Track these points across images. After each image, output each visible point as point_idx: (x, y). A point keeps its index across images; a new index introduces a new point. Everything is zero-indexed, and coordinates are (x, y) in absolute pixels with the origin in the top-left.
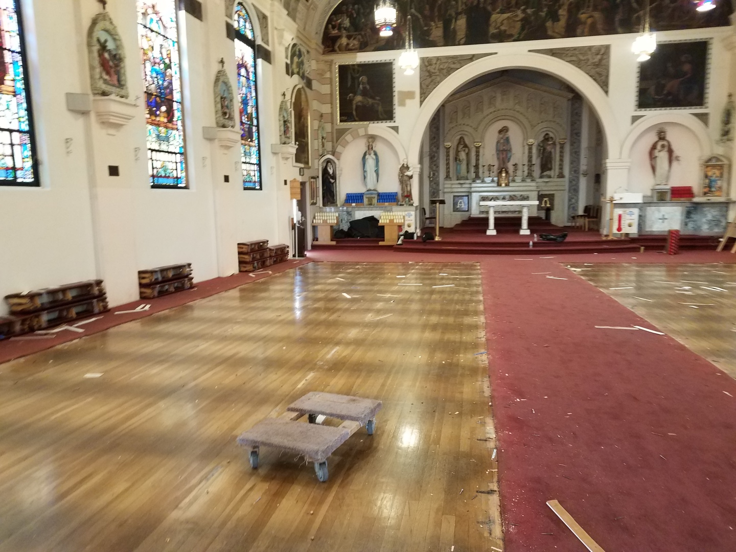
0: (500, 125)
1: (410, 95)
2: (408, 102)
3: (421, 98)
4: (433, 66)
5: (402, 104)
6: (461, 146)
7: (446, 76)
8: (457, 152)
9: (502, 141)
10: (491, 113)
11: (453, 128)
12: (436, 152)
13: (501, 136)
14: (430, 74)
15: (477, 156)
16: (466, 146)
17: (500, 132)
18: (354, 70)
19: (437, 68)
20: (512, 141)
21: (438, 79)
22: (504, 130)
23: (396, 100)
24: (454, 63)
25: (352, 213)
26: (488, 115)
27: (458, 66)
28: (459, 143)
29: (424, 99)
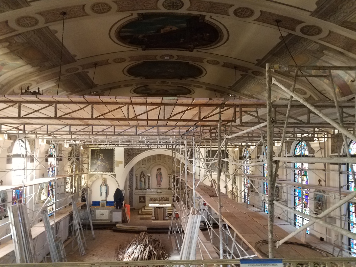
0: (157, 168)
1: (121, 162)
2: (120, 165)
3: (125, 164)
4: (130, 152)
5: (117, 166)
6: (142, 176)
7: (135, 156)
8: (140, 178)
9: (158, 174)
10: (154, 163)
11: (139, 168)
12: (132, 177)
13: (158, 172)
14: (129, 155)
15: (149, 180)
16: (144, 176)
17: (158, 170)
18: (97, 151)
19: (131, 153)
20: (163, 174)
21: (132, 157)
22: (159, 170)
23: (115, 164)
24: (138, 151)
25: (95, 211)
26: (152, 164)
27: (140, 153)
28: (141, 174)
29: (126, 165)
